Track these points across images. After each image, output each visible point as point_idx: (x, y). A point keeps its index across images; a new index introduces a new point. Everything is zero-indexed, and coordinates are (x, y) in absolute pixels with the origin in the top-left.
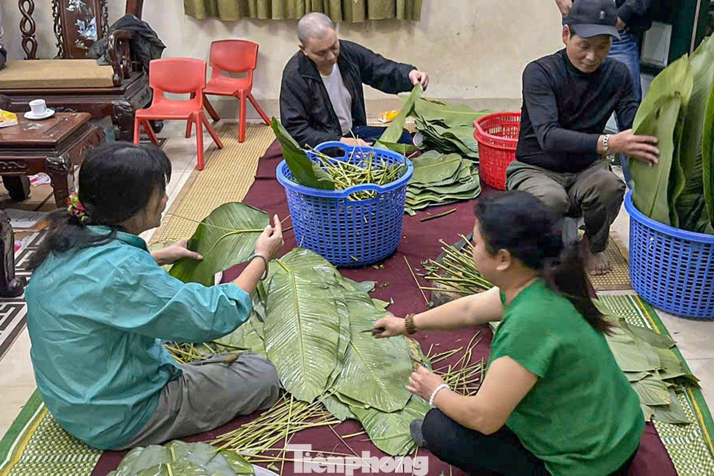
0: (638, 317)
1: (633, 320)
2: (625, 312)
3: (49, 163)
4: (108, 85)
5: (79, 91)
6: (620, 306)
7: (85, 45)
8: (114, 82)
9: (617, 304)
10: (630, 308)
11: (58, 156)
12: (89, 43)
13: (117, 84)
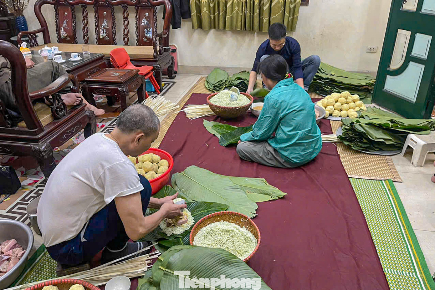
0: (386, 193)
1: (382, 195)
2: (379, 189)
3: (120, 91)
4: (151, 58)
5: (139, 60)
6: (376, 185)
7: (147, 40)
8: (154, 56)
9: (374, 184)
10: (382, 187)
11: (123, 88)
12: (149, 39)
13: (155, 57)
